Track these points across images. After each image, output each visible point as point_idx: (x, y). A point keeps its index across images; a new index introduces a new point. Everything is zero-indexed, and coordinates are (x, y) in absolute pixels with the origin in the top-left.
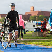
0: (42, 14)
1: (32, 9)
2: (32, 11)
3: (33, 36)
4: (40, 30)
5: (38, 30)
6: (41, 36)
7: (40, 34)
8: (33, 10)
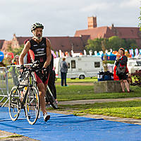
0: (116, 35)
1: (92, 24)
2: (92, 28)
3: (96, 93)
4: (112, 77)
5: (106, 76)
6: (115, 91)
7: (113, 87)
8: (95, 25)
